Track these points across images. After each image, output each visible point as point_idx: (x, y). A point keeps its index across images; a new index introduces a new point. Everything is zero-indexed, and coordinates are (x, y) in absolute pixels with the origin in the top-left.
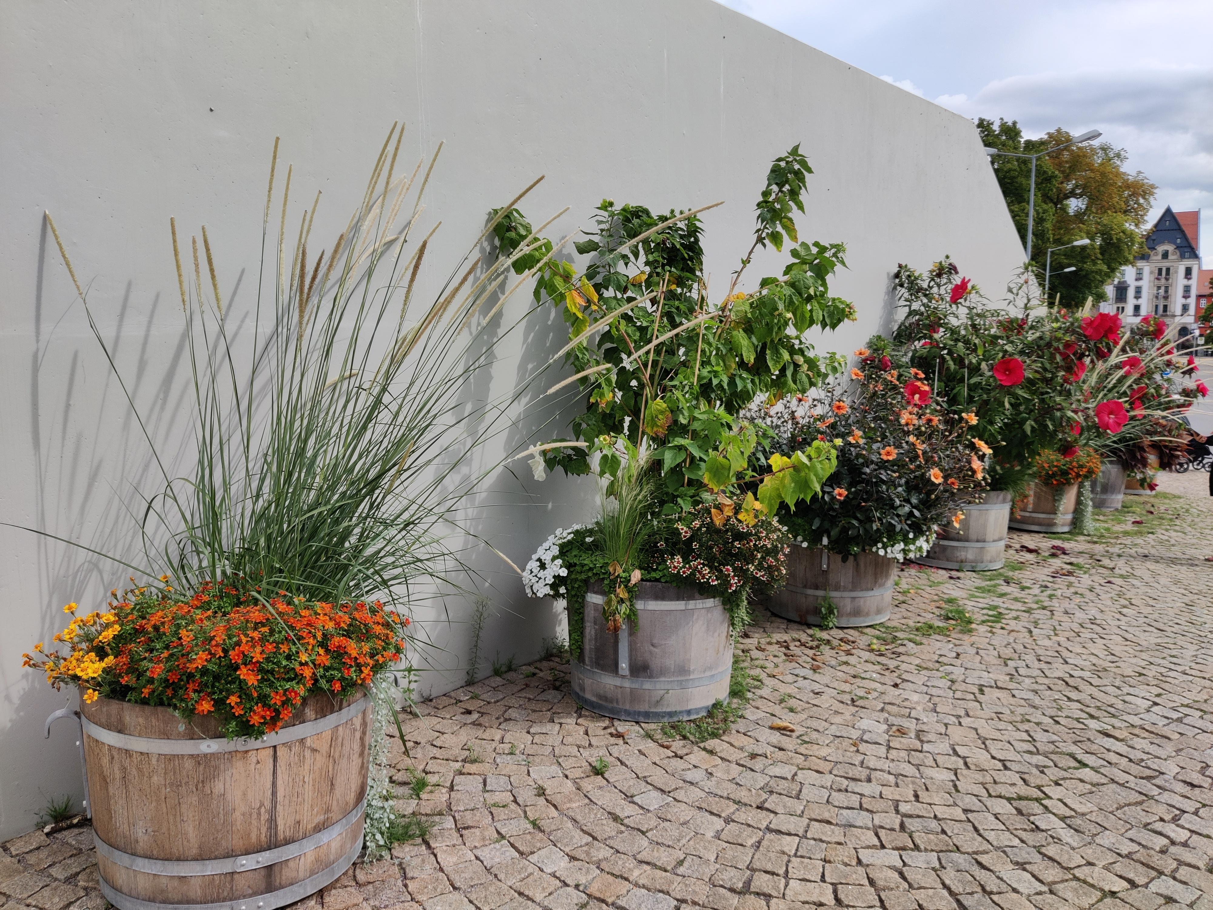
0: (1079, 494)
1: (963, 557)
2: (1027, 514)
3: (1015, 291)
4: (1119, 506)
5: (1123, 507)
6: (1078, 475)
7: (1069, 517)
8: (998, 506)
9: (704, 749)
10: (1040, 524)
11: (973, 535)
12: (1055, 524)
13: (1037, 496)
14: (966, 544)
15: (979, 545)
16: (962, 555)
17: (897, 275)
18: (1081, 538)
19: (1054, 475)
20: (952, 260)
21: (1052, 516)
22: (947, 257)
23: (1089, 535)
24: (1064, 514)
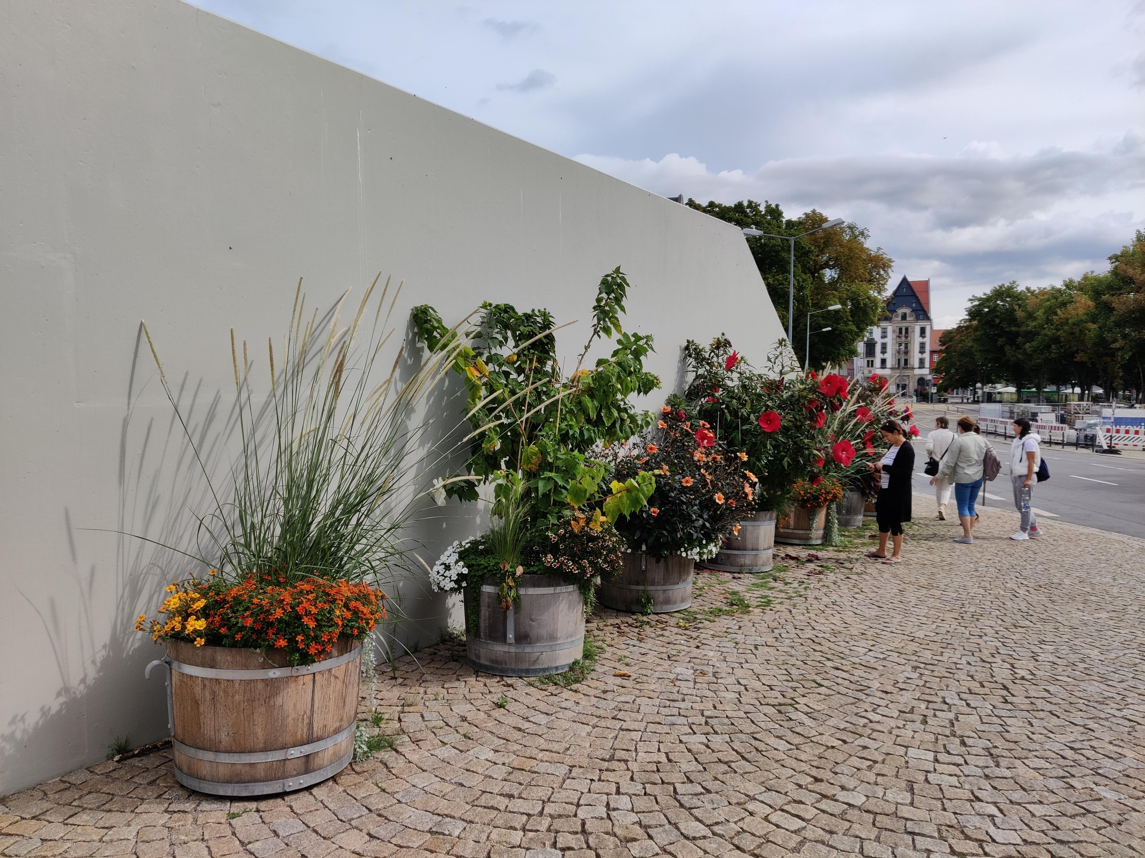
0: (828, 514)
1: (743, 563)
2: (790, 531)
3: (773, 360)
4: (860, 524)
5: (863, 525)
6: (826, 500)
7: (821, 532)
8: (766, 523)
9: (571, 690)
10: (800, 539)
11: (749, 546)
12: (810, 538)
13: (797, 517)
14: (744, 552)
15: (754, 553)
16: (742, 561)
17: (687, 348)
18: (831, 548)
19: (808, 500)
20: (726, 337)
21: (808, 532)
22: (723, 334)
23: (836, 546)
24: (816, 530)
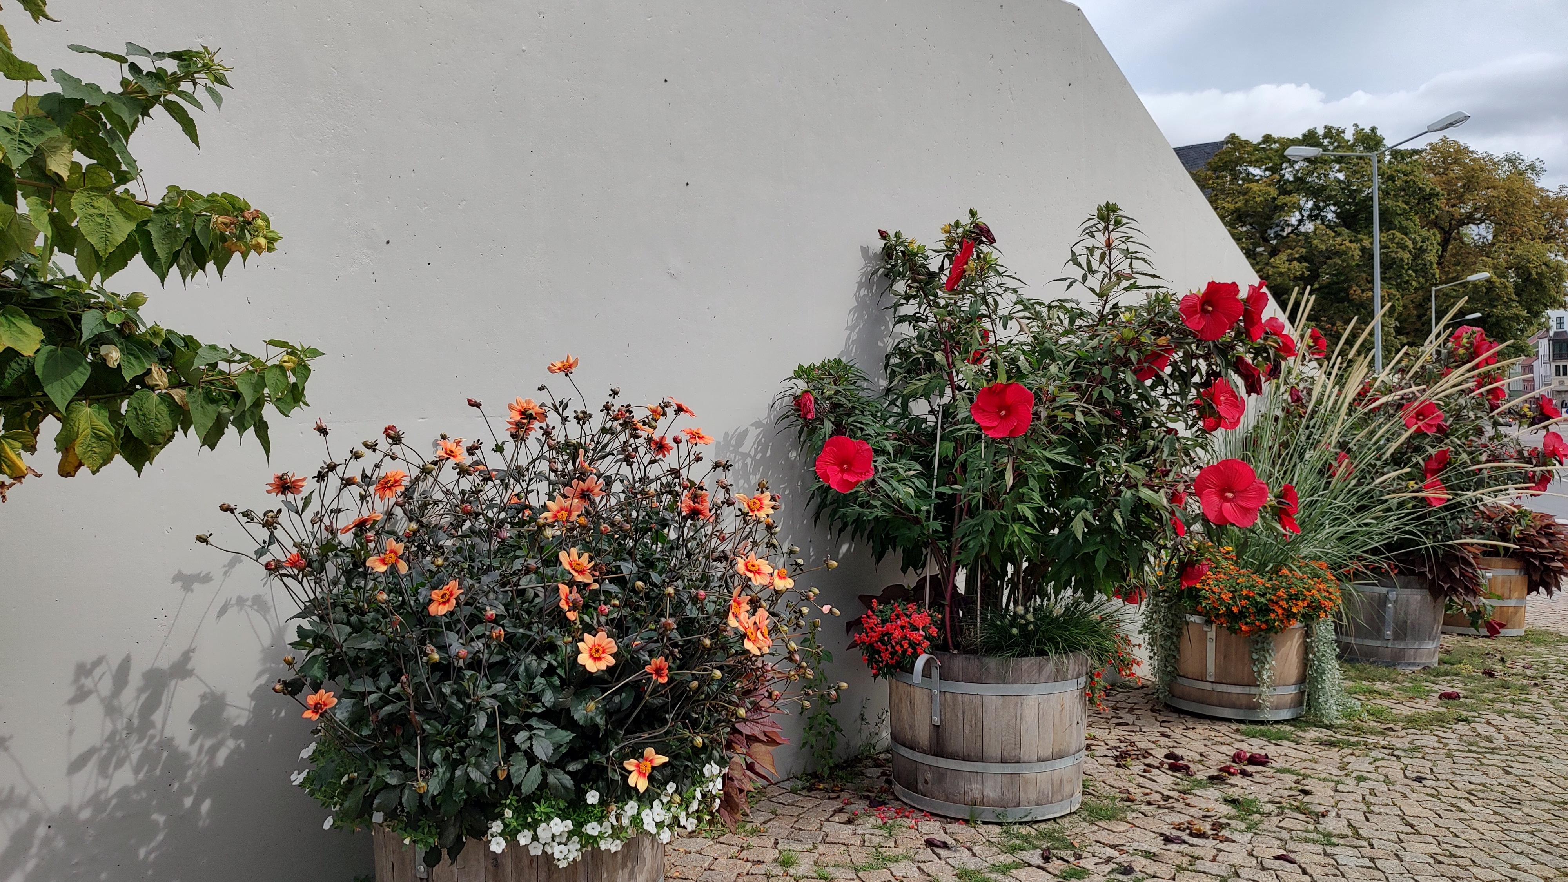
0: (1306, 649)
1: (977, 794)
2: (1208, 687)
4: (1434, 662)
5: (1441, 662)
6: (1289, 615)
7: (1289, 692)
10: (1233, 706)
11: (993, 749)
12: (1257, 706)
13: (1223, 655)
14: (979, 767)
17: (888, 252)
18: (1312, 733)
19: (1242, 615)
20: (983, 219)
21: (1254, 690)
22: (972, 213)
23: (1329, 727)
24: (1275, 685)
